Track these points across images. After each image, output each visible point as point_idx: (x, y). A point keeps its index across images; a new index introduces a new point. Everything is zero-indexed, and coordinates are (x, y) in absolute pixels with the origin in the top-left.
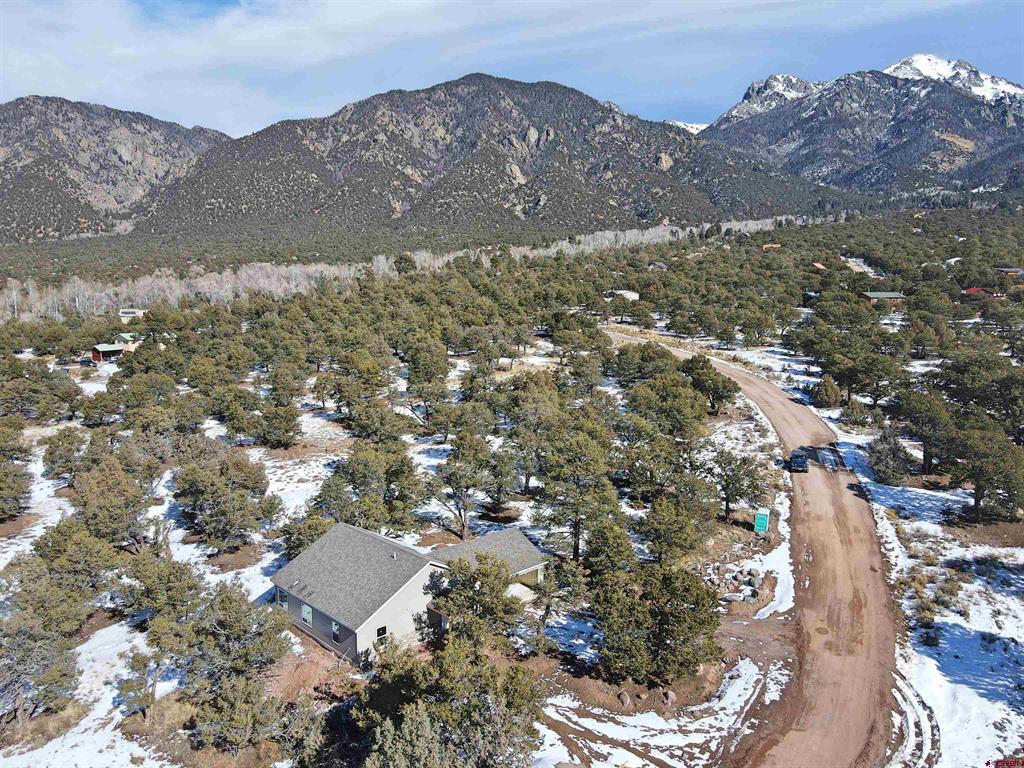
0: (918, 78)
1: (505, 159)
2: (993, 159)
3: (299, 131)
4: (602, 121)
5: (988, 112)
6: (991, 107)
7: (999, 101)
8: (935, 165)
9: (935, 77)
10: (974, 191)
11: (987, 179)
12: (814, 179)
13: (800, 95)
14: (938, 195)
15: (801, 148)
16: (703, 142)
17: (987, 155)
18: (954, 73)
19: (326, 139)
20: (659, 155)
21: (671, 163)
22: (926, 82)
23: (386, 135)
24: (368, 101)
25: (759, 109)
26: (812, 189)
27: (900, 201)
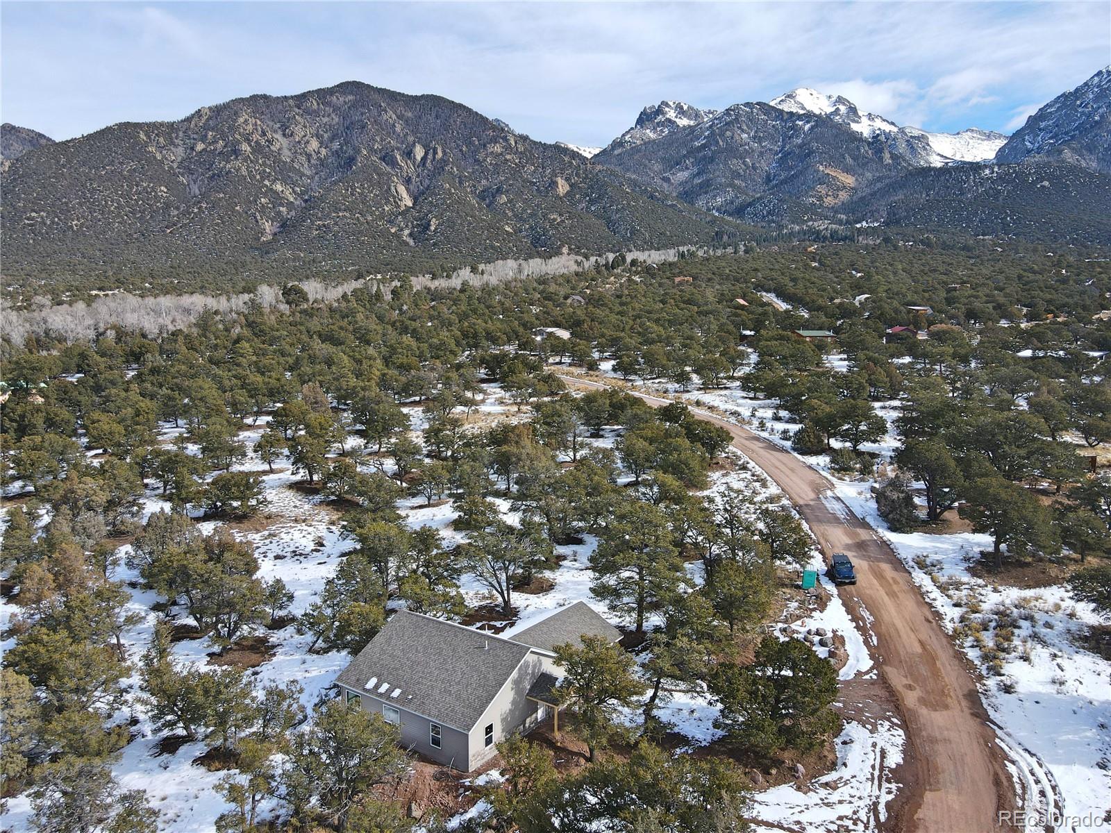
0: (802, 112)
1: (390, 178)
2: (873, 194)
3: (142, 136)
4: (494, 140)
5: (867, 148)
6: (869, 144)
7: (876, 137)
8: (820, 198)
9: (817, 112)
10: (858, 226)
11: (869, 215)
12: (709, 210)
13: (692, 123)
14: (827, 229)
15: (695, 176)
16: (599, 167)
17: (868, 191)
18: (833, 109)
19: (176, 146)
20: (554, 179)
21: (567, 188)
22: (809, 116)
23: (250, 146)
24: (226, 106)
25: (652, 135)
26: (708, 219)
27: (792, 234)
